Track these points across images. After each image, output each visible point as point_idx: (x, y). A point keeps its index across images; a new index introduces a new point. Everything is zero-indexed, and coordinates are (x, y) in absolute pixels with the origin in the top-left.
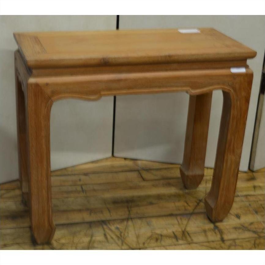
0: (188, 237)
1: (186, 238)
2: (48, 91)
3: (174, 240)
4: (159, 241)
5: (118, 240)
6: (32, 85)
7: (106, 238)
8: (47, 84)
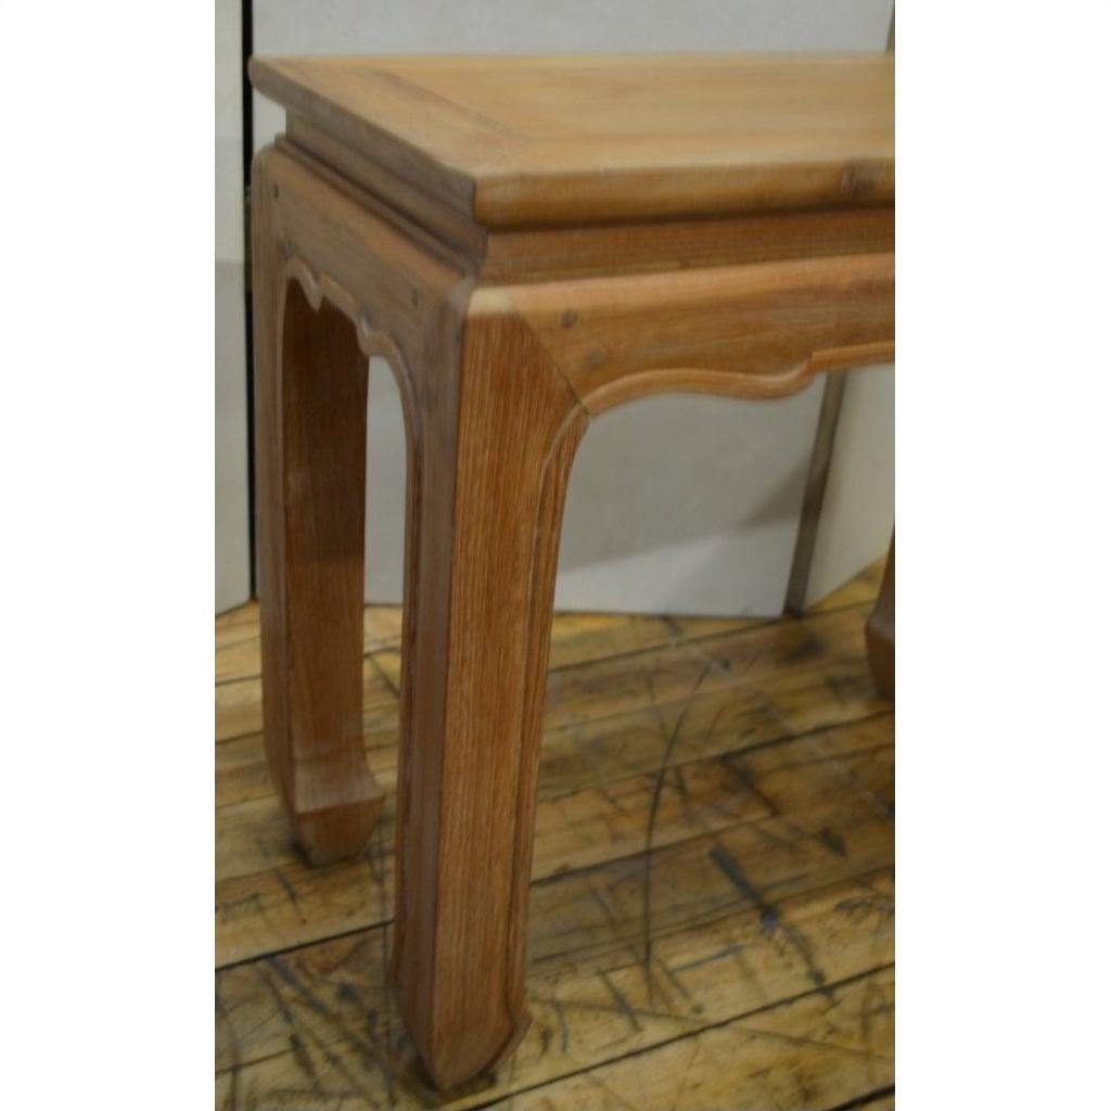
0: (674, 992)
1: (667, 1000)
2: (570, 359)
3: (621, 1024)
4: (556, 1042)
5: (367, 1067)
6: (486, 323)
7: (305, 1064)
8: (569, 320)
